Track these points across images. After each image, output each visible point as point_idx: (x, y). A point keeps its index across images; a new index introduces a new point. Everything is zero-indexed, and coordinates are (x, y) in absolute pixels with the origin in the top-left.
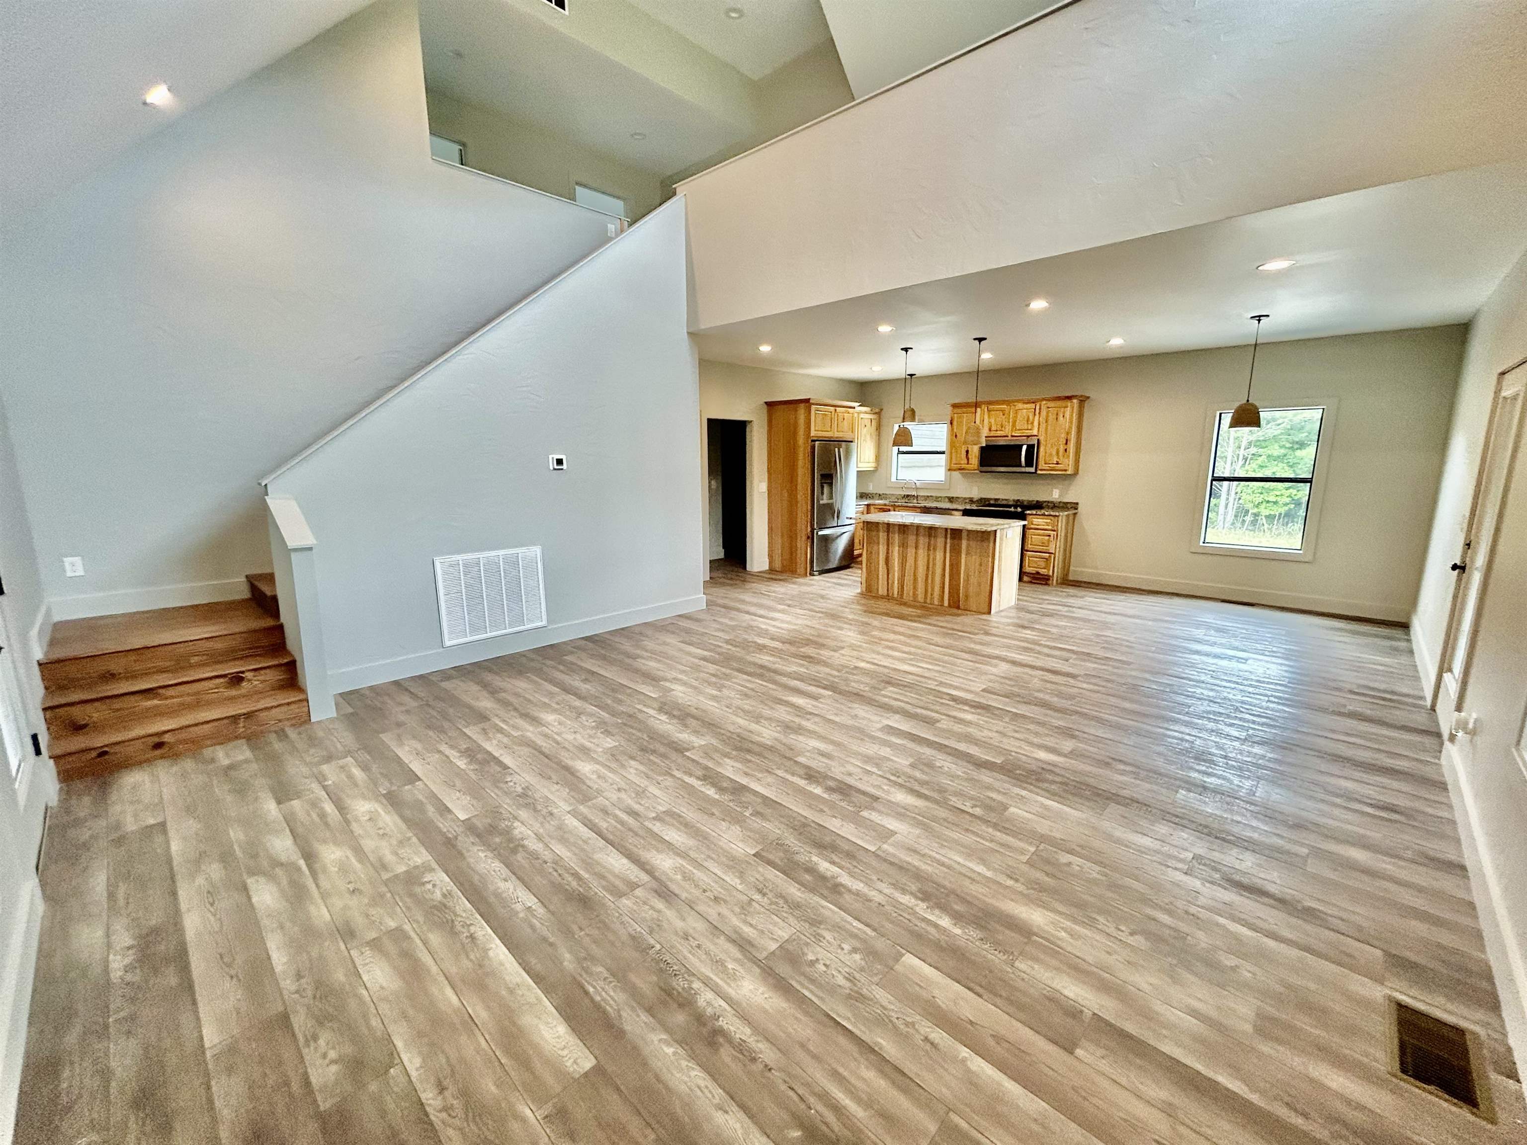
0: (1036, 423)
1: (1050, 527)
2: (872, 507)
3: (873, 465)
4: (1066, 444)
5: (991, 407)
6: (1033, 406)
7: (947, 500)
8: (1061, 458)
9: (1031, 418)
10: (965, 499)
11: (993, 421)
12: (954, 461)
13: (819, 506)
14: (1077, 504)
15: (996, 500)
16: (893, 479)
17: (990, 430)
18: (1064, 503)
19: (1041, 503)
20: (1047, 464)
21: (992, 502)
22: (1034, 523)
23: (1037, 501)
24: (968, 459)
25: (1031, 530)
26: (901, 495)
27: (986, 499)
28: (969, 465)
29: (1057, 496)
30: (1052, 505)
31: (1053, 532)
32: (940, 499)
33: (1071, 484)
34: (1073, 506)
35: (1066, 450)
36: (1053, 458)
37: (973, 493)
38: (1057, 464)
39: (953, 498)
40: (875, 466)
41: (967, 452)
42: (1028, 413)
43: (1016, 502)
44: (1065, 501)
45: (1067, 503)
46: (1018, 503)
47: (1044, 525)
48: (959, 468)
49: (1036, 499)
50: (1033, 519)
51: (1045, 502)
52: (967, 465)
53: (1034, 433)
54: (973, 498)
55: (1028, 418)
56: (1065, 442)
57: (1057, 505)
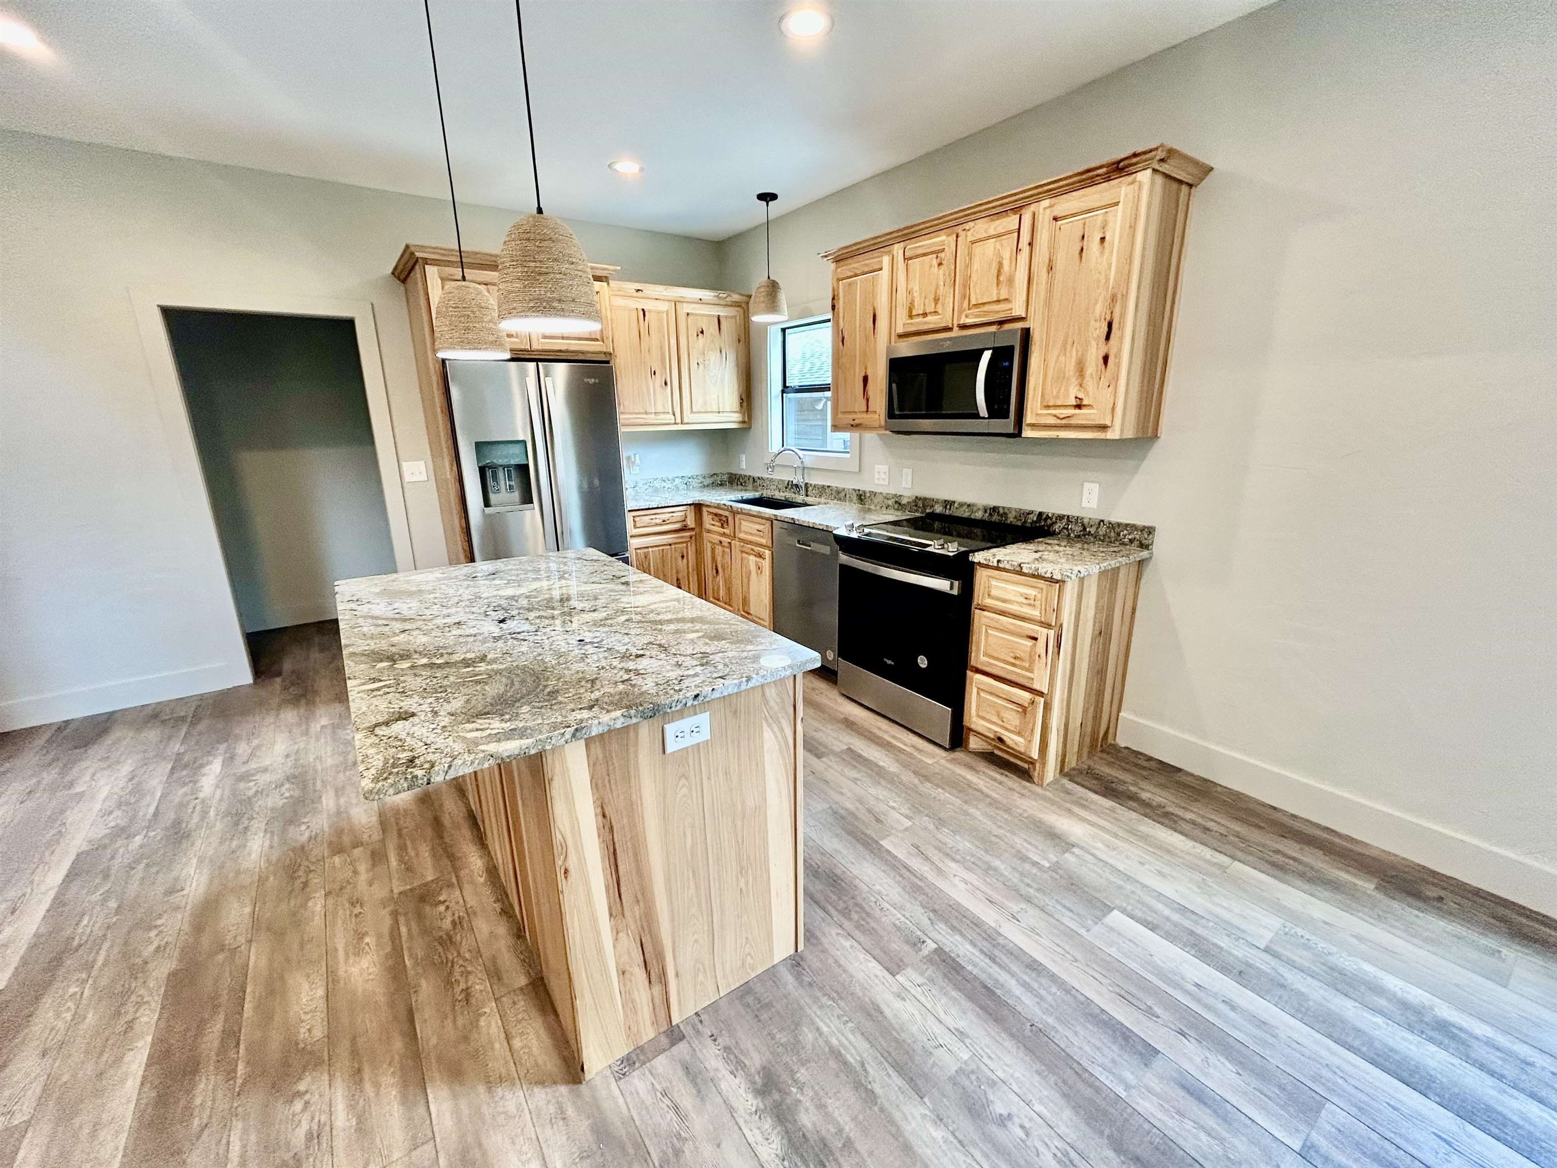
0: (1021, 279)
1: (1035, 613)
3: (735, 417)
4: (1108, 335)
6: (1013, 221)
7: (854, 497)
8: (1090, 385)
9: (1007, 263)
10: (886, 497)
11: (916, 287)
14: (1150, 530)
16: (773, 447)
17: (911, 316)
18: (1112, 526)
19: (1049, 522)
20: (1048, 407)
21: (938, 509)
22: (994, 592)
23: (1040, 514)
24: (868, 400)
25: (985, 613)
26: (783, 481)
27: (925, 499)
28: (870, 416)
29: (1094, 505)
30: (1078, 529)
31: (1045, 631)
32: (843, 494)
33: (1137, 468)
34: (1136, 535)
35: (1106, 359)
36: (1067, 390)
37: (904, 485)
38: (1079, 407)
39: (864, 492)
40: (741, 419)
41: (865, 379)
42: (998, 247)
43: (990, 514)
44: (1114, 519)
45: (1119, 525)
46: (995, 518)
47: (1021, 604)
48: (852, 423)
49: (1039, 509)
50: (994, 583)
51: (1061, 517)
52: (865, 416)
53: (1019, 311)
54: (901, 496)
55: (1000, 265)
56: (1105, 329)
57: (1093, 530)
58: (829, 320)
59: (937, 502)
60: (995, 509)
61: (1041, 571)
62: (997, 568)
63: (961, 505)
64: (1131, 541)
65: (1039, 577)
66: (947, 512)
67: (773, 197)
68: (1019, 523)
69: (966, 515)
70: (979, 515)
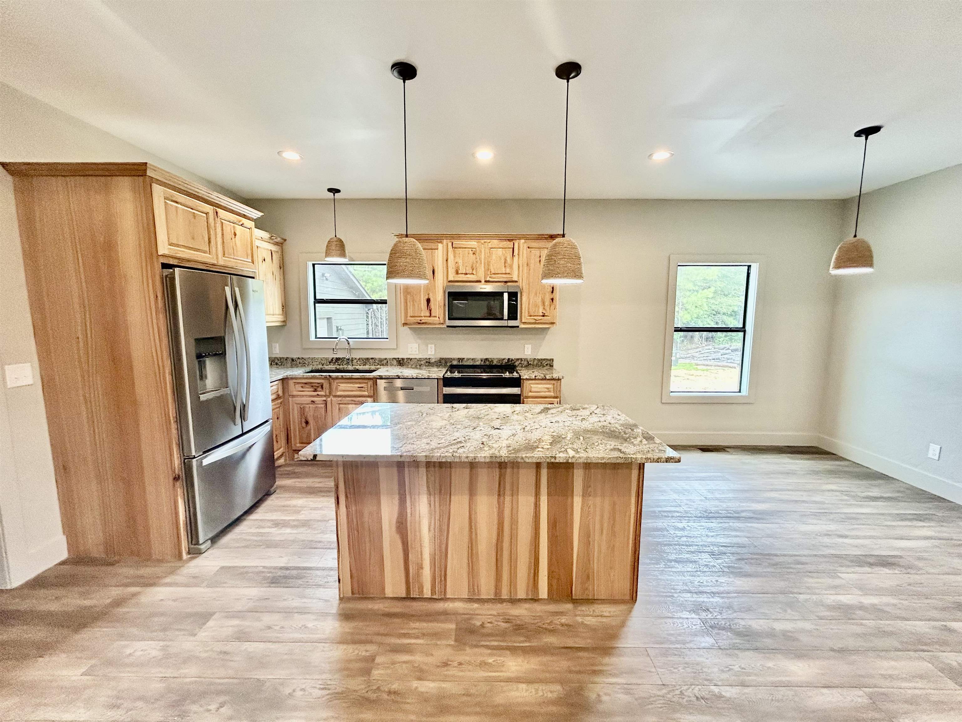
0: (515, 267)
1: (552, 394)
2: (291, 382)
3: (280, 318)
4: (552, 292)
5: (457, 243)
6: (510, 244)
7: (395, 362)
8: (548, 308)
9: (509, 260)
10: (420, 360)
11: (460, 262)
12: (410, 313)
13: (199, 407)
14: (553, 360)
15: (459, 360)
16: (313, 338)
17: (457, 273)
18: (539, 360)
19: (513, 362)
20: (531, 316)
21: (455, 363)
22: (533, 390)
23: (509, 359)
24: (430, 310)
25: (529, 399)
26: (326, 359)
27: (446, 359)
28: (431, 318)
29: (530, 353)
30: (526, 363)
31: (556, 400)
32: (385, 361)
33: (544, 338)
34: (548, 362)
35: (552, 299)
36: (538, 310)
37: (429, 353)
38: (543, 316)
39: (403, 359)
40: (282, 320)
41: (428, 301)
42: (504, 252)
43: (485, 362)
44: (539, 358)
45: (542, 359)
46: (487, 363)
47: (545, 392)
48: (419, 322)
49: (507, 357)
50: (532, 386)
51: (518, 359)
52: (429, 318)
53: (515, 278)
54: (429, 359)
55: (506, 260)
56: (551, 290)
57: (532, 363)
58: (385, 264)
59: (454, 359)
60: (486, 359)
61: (554, 377)
62: (535, 379)
63: (468, 359)
64: (547, 365)
65: (554, 379)
66: (460, 364)
67: (338, 191)
68: (499, 364)
69: (471, 364)
70: (478, 363)
